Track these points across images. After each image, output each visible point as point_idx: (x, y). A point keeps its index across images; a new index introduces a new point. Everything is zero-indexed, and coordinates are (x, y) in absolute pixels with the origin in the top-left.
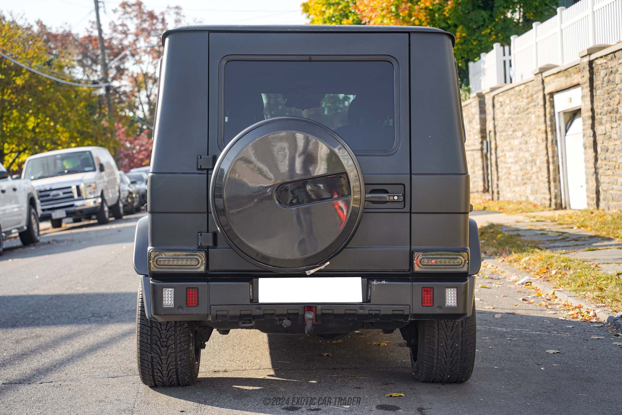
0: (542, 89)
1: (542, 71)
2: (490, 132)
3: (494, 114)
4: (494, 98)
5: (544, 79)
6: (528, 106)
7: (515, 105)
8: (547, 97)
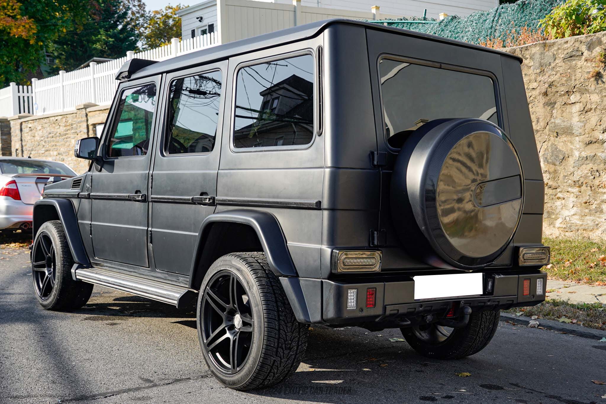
0: (86, 121)
1: (86, 107)
2: (17, 150)
3: (21, 137)
4: (21, 124)
5: (88, 113)
6: (67, 132)
7: (49, 131)
8: (91, 128)
